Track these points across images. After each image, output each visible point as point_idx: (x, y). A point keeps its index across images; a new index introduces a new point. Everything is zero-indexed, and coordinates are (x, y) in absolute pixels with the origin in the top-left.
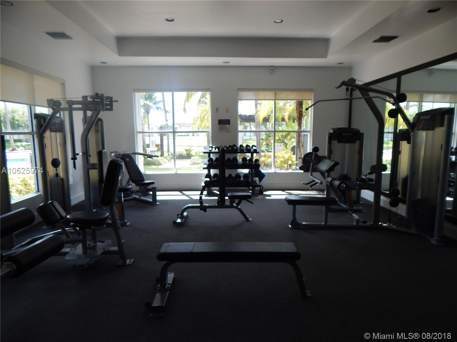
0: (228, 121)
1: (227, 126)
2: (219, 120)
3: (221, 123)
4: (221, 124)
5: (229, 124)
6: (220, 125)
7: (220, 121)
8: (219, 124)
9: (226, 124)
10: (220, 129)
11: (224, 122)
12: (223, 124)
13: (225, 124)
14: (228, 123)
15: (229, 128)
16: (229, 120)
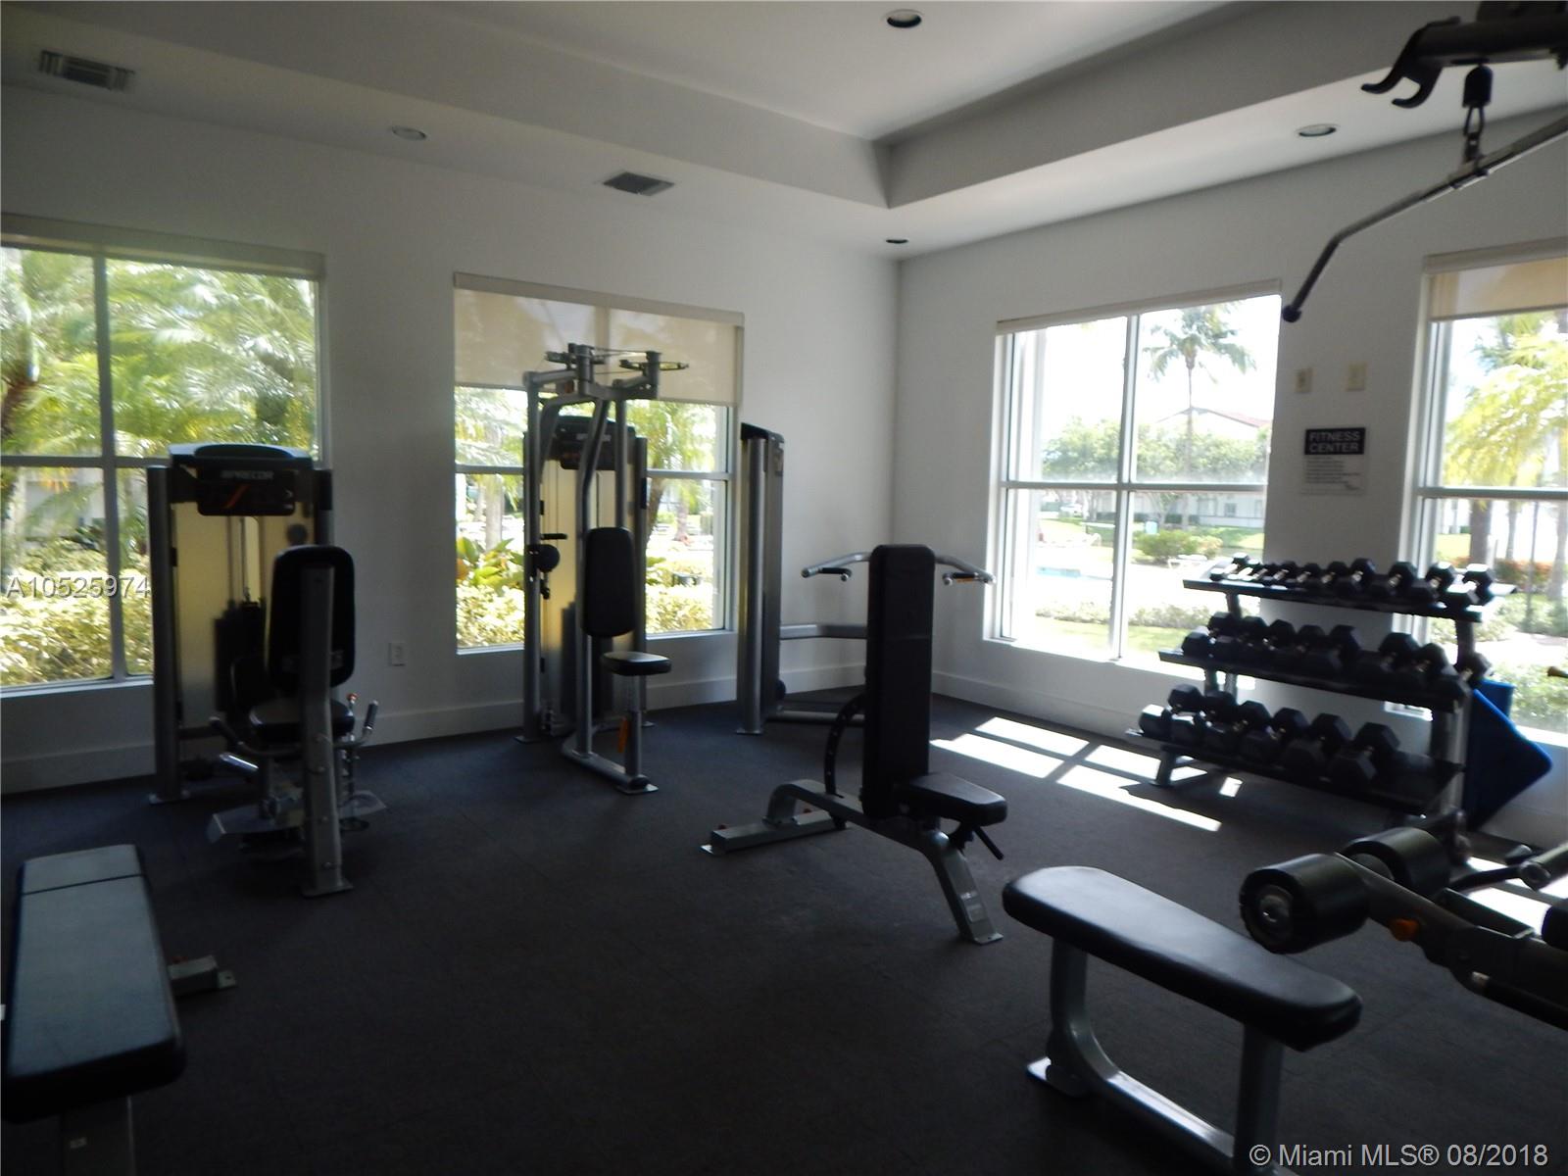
0: (1355, 434)
1: (1350, 462)
2: (1309, 432)
3: (1315, 448)
4: (1317, 453)
5: (1360, 451)
6: (1312, 457)
7: (1312, 437)
8: (1307, 452)
9: (1340, 452)
10: (1314, 477)
11: (1331, 442)
12: (1330, 453)
13: (1335, 453)
14: (1354, 446)
15: (1357, 474)
16: (1362, 431)
